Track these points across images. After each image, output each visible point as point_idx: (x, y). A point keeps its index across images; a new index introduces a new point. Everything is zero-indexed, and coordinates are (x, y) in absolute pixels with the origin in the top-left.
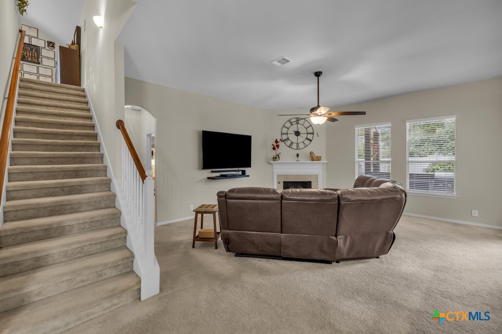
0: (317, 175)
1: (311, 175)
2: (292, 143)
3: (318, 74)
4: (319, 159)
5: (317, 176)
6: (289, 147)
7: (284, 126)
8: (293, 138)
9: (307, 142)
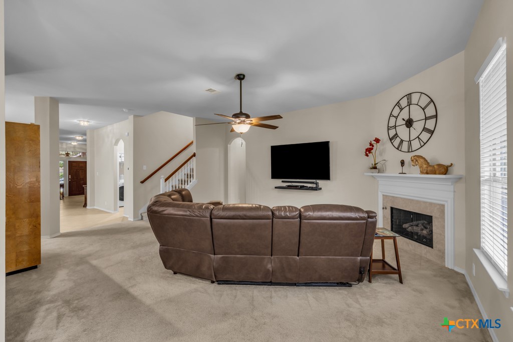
0: (443, 206)
1: (431, 204)
2: (402, 141)
3: (240, 77)
4: (445, 170)
5: (442, 208)
6: (398, 149)
7: (391, 115)
8: (403, 132)
9: (425, 136)
